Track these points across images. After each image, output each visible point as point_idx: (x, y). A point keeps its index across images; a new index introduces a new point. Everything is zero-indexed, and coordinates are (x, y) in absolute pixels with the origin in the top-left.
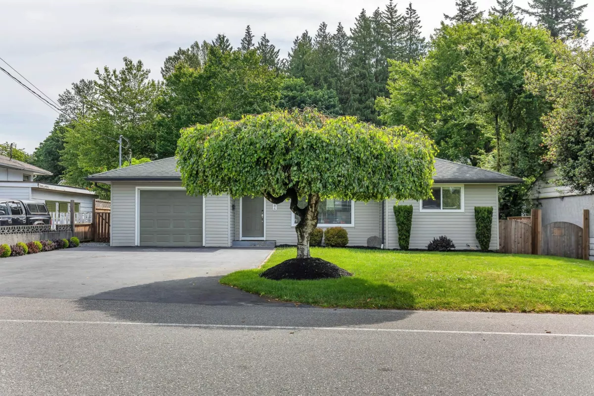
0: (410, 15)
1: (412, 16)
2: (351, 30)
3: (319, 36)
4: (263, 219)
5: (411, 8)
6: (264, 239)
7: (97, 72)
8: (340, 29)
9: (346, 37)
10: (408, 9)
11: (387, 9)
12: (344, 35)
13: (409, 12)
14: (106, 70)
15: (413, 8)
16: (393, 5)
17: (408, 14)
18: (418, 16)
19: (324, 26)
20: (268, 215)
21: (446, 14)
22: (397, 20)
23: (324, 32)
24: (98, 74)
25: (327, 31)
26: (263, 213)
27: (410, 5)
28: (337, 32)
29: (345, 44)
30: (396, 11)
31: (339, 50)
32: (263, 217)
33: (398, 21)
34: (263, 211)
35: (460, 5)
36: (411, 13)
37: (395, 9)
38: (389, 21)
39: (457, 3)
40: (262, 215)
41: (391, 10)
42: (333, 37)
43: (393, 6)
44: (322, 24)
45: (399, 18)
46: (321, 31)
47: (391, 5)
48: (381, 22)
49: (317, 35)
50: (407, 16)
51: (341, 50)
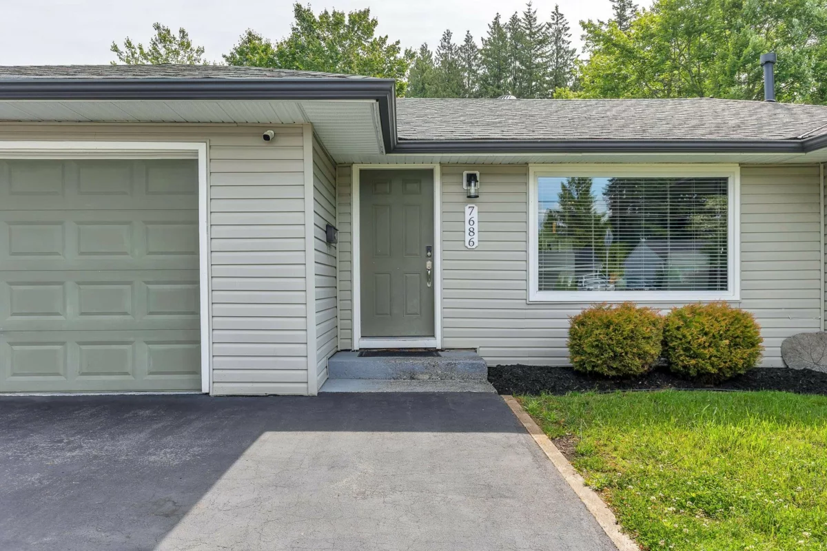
0: (556, 20)
1: (559, 21)
2: (482, 40)
3: (444, 47)
4: (430, 277)
5: (557, 12)
6: (436, 343)
7: (115, 49)
8: (468, 39)
9: (476, 50)
10: (553, 13)
11: (524, 17)
12: (473, 47)
13: (555, 17)
14: (129, 44)
15: (559, 12)
16: (532, 11)
17: (553, 19)
18: (567, 21)
19: (448, 35)
20: (448, 264)
21: (601, 20)
22: (536, 30)
23: (449, 43)
24: (116, 51)
25: (452, 42)
26: (432, 258)
27: (557, 8)
28: (465, 43)
29: (476, 58)
30: (535, 20)
31: (467, 66)
32: (433, 269)
33: (538, 31)
34: (430, 249)
35: (618, 8)
36: (557, 18)
37: (534, 16)
38: (528, 32)
39: (613, 6)
40: (429, 264)
41: (530, 18)
42: (460, 49)
43: (531, 13)
44: (446, 32)
45: (540, 28)
46: (445, 40)
47: (529, 12)
48: (519, 30)
49: (440, 46)
50: (552, 22)
51: (470, 65)
